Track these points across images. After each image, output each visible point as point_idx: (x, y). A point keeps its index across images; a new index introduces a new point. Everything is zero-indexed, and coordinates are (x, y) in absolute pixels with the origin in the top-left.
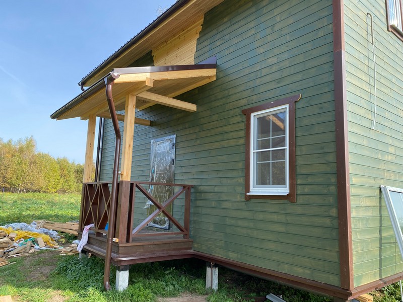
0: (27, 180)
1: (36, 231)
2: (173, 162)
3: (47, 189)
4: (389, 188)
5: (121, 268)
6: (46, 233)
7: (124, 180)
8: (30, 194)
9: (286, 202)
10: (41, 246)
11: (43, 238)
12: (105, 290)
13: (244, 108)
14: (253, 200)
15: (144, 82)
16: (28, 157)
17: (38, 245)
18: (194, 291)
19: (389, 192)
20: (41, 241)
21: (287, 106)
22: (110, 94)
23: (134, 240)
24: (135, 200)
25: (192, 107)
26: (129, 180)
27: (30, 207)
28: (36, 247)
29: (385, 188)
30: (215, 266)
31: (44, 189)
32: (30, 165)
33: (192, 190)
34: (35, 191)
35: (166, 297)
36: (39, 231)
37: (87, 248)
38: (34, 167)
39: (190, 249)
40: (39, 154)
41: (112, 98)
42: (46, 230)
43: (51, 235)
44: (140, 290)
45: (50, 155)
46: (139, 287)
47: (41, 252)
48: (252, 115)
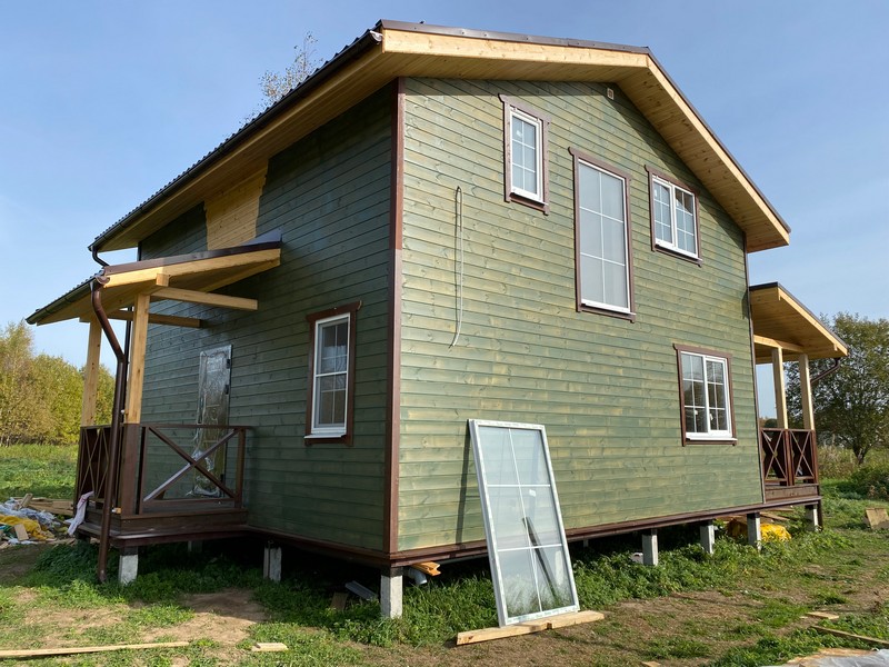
0: (12, 418)
1: (14, 513)
2: (228, 389)
3: (60, 435)
4: (478, 422)
5: (126, 551)
6: (33, 517)
7: (130, 422)
8: (18, 448)
9: (344, 446)
10: (22, 537)
11: (25, 525)
12: (99, 583)
13: (309, 312)
14: (314, 446)
15: (155, 280)
16: (15, 366)
17: (16, 537)
18: (244, 585)
19: (477, 428)
20: (21, 530)
21: (348, 315)
22: (98, 303)
23: (145, 511)
24: (148, 451)
25: (251, 304)
26: (138, 422)
27: (12, 475)
28: (13, 541)
29: (473, 422)
30: (275, 546)
31: (53, 435)
32: (19, 383)
33: (249, 434)
34: (33, 441)
35: (196, 592)
36: (19, 513)
37: (85, 528)
38: (29, 389)
39: (245, 523)
40: (41, 359)
41: (101, 309)
42: (32, 512)
43: (41, 520)
44: (154, 582)
45: (65, 361)
46: (152, 578)
47: (20, 547)
48: (317, 323)
